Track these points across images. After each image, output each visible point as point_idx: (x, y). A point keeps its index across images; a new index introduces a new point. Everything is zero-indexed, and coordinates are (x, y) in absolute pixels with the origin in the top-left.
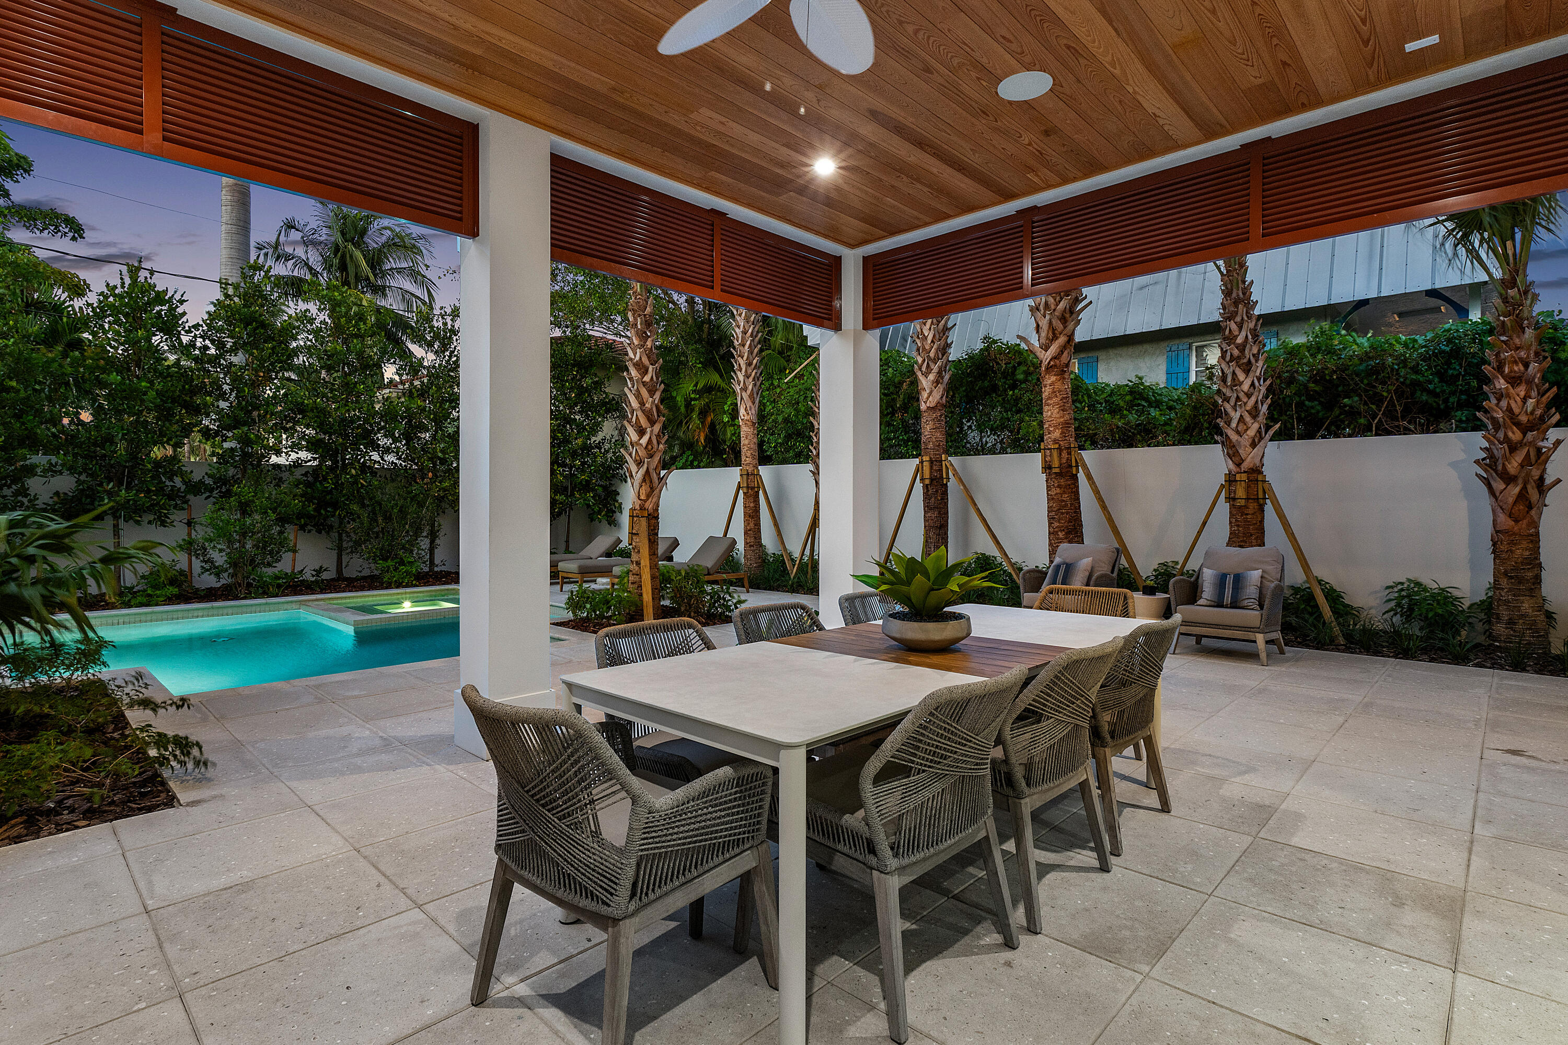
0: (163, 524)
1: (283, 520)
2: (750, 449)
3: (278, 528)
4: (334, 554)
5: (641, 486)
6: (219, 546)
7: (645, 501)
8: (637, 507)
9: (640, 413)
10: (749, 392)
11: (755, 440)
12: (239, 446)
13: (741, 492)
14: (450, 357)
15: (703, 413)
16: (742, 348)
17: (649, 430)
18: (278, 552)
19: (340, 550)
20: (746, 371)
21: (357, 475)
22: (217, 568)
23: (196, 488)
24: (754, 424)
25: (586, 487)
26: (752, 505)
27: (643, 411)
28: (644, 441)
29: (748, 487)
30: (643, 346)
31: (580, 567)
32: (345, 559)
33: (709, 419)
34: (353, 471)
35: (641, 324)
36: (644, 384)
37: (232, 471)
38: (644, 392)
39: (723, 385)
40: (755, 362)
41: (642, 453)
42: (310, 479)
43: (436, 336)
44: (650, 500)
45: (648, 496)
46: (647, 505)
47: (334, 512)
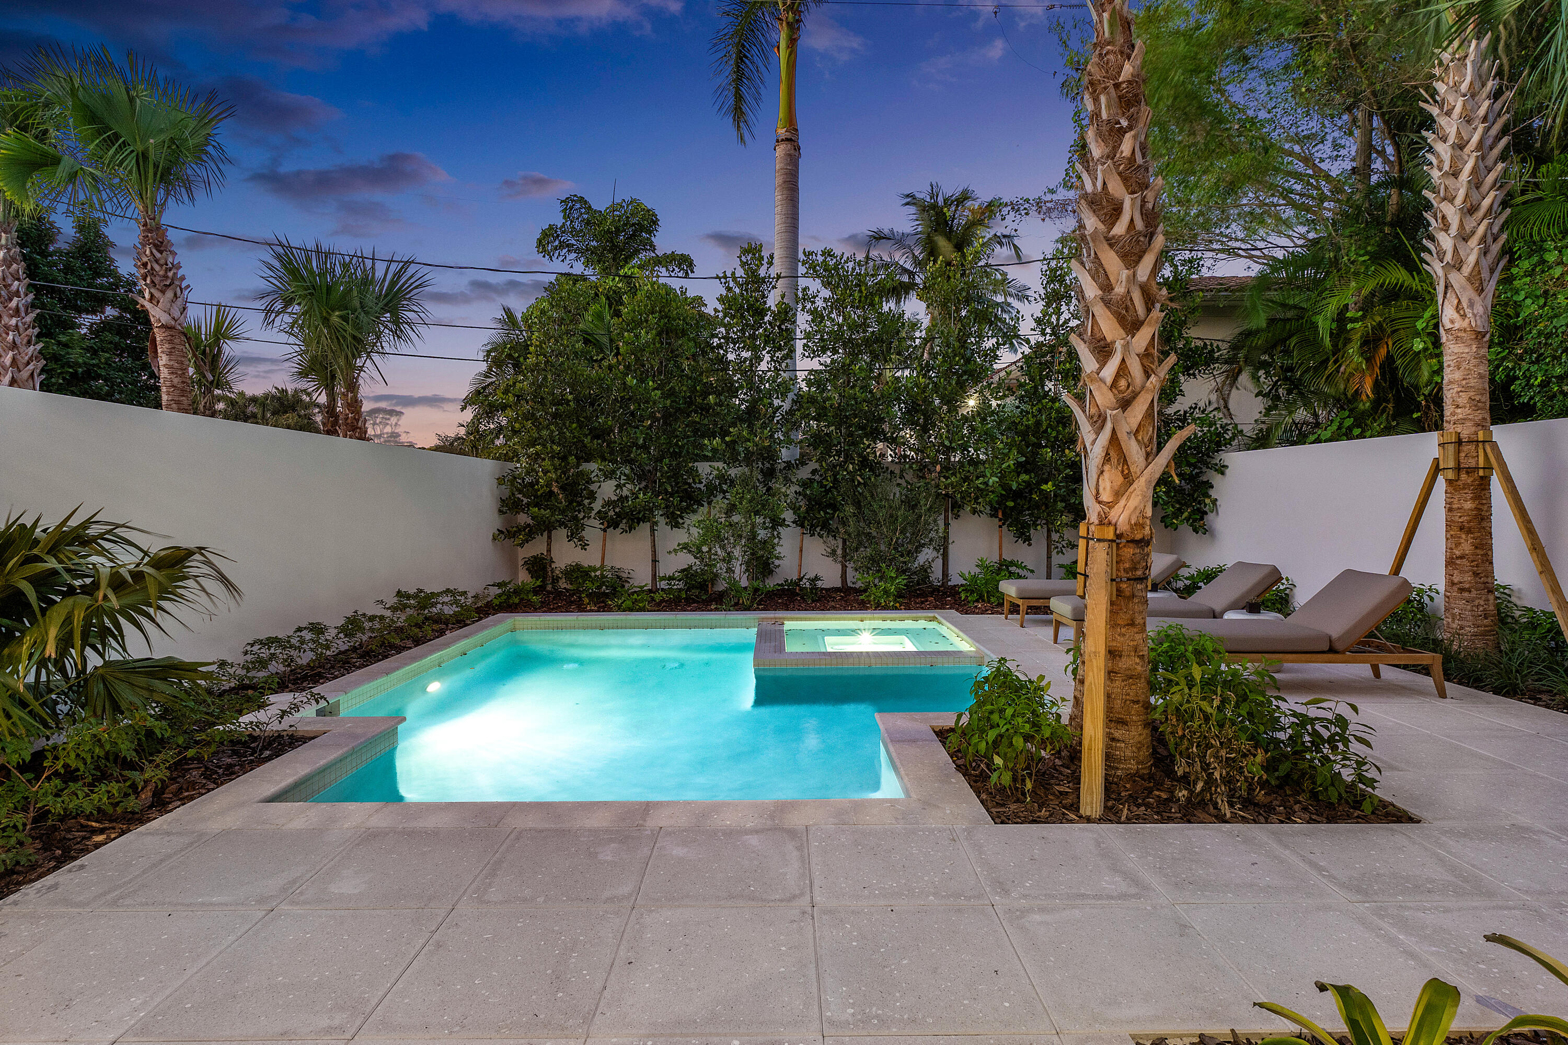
2: (1466, 389)
5: (1101, 473)
7: (1111, 505)
9: (1100, 310)
10: (1467, 270)
11: (1484, 369)
13: (1441, 480)
15: (1370, 343)
16: (1450, 182)
17: (1118, 344)
20: (1461, 225)
24: (1479, 335)
26: (1468, 505)
27: (1107, 303)
28: (1109, 372)
29: (1458, 469)
33: (1383, 352)
34: (851, 467)
35: (1109, 106)
36: (1111, 242)
38: (1111, 261)
39: (1415, 284)
40: (1486, 202)
42: (817, 477)
44: (1122, 502)
45: (1118, 494)
46: (1114, 515)
47: (833, 514)
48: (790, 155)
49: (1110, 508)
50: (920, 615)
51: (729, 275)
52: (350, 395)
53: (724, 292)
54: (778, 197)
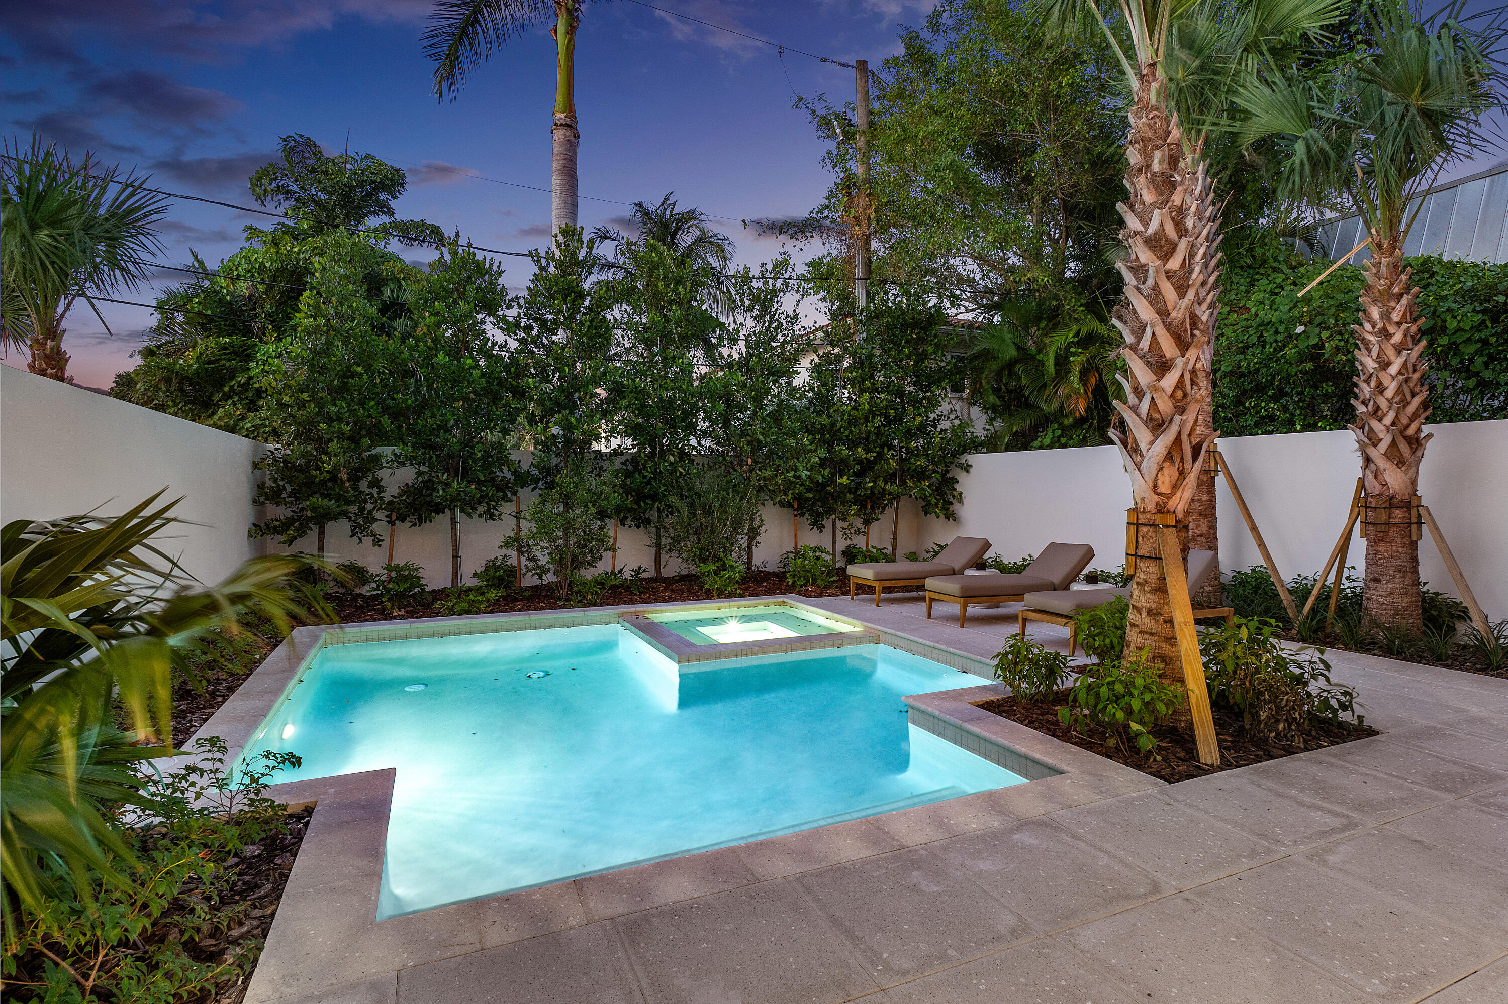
0: (492, 517)
1: (602, 515)
3: (599, 523)
4: (653, 551)
5: (1161, 469)
6: (542, 544)
7: (1169, 496)
8: (1151, 507)
9: (1161, 331)
12: (561, 433)
14: (770, 323)
17: (1180, 361)
18: (598, 551)
19: (658, 547)
21: (676, 462)
22: (539, 567)
23: (523, 479)
25: (921, 474)
26: (1205, 497)
27: (1168, 327)
28: (1168, 383)
30: (1163, 205)
31: (963, 588)
32: (664, 557)
33: (1093, 381)
34: (672, 459)
35: (1162, 162)
36: (1169, 275)
37: (555, 460)
38: (1169, 291)
41: (1165, 406)
42: (630, 467)
43: (755, 300)
44: (1179, 494)
45: (1175, 487)
46: (1171, 504)
47: (653, 505)
48: (569, 141)
49: (1169, 498)
50: (771, 600)
51: (542, 254)
52: (49, 343)
53: (537, 271)
54: (556, 181)
